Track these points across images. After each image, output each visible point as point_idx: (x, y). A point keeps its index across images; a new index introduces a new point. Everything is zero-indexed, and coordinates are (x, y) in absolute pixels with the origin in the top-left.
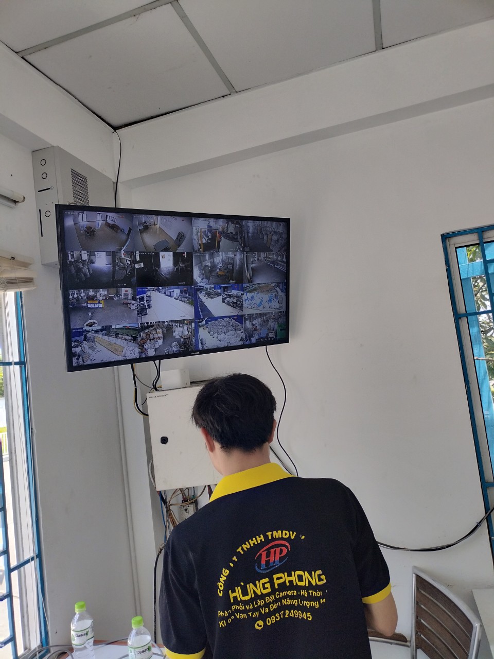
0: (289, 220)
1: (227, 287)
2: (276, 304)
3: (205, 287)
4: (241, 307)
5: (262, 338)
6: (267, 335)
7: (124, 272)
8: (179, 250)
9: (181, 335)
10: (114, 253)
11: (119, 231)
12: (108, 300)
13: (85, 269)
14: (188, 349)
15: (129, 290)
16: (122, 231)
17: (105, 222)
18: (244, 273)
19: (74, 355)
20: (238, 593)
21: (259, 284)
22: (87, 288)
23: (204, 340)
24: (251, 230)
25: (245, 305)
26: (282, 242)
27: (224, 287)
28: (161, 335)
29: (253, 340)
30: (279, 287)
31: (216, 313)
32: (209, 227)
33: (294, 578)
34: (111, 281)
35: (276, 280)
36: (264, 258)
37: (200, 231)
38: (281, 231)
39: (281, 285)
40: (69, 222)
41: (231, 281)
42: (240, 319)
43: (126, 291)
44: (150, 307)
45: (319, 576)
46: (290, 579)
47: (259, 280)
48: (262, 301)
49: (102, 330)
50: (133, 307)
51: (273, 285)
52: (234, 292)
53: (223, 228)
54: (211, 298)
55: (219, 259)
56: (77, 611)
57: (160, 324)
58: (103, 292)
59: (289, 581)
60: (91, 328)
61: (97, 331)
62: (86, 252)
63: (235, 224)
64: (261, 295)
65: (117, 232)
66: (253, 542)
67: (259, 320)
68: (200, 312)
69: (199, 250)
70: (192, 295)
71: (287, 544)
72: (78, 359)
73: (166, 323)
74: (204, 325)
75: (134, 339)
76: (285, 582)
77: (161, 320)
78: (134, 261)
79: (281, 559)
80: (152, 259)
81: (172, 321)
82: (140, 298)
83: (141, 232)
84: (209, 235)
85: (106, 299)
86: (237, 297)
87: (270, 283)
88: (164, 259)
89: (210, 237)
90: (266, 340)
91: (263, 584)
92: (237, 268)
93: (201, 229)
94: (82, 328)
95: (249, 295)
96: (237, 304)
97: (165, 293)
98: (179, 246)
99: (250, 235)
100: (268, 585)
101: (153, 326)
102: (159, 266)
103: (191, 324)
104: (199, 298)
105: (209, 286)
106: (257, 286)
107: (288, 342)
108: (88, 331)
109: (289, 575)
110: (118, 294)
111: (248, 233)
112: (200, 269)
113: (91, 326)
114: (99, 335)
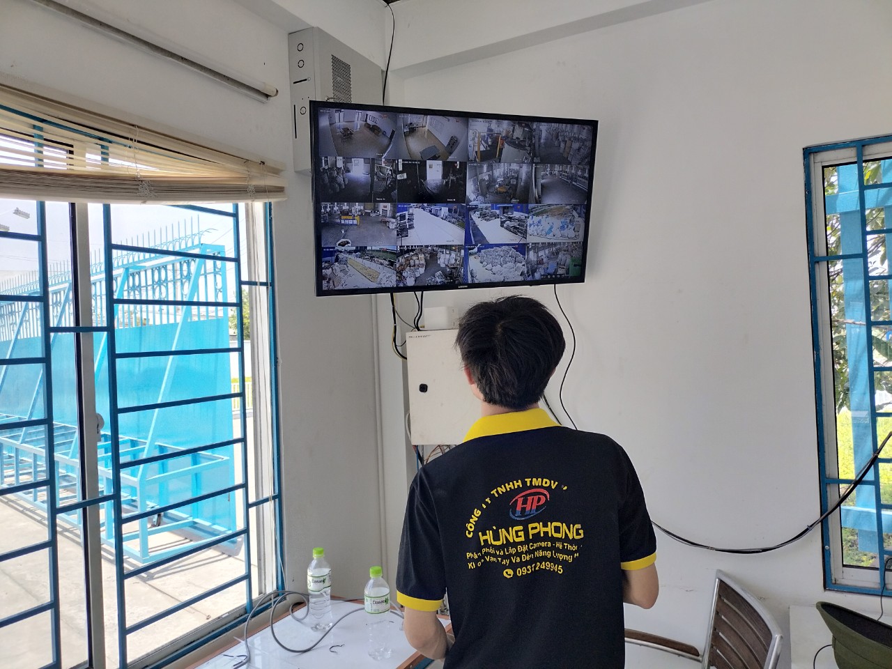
0: (597, 122)
1: (508, 207)
2: (570, 232)
3: (480, 206)
4: (524, 234)
5: (549, 274)
6: (556, 271)
7: (384, 183)
8: (451, 158)
9: (446, 263)
10: (373, 159)
11: (381, 134)
12: (364, 216)
13: (340, 179)
14: (454, 281)
15: (389, 205)
16: (384, 134)
17: (364, 123)
18: (530, 191)
19: (324, 278)
20: (489, 536)
21: (549, 205)
22: (341, 200)
23: (474, 271)
24: (544, 134)
25: (530, 230)
26: (585, 151)
27: (504, 208)
28: (423, 262)
29: (537, 276)
30: (576, 211)
31: (491, 240)
32: (490, 130)
33: (550, 529)
34: (368, 195)
35: (574, 201)
36: (559, 172)
37: (477, 135)
38: (584, 137)
39: (579, 208)
40: (324, 122)
41: (513, 200)
42: (522, 248)
43: (386, 207)
44: (411, 227)
45: (577, 530)
46: (545, 529)
47: (551, 200)
48: (551, 228)
49: (355, 251)
50: (392, 226)
51: (568, 207)
52: (516, 215)
53: (508, 132)
54: (487, 220)
55: (499, 171)
56: (315, 556)
57: (422, 249)
58: (358, 207)
59: (544, 532)
60: (343, 248)
61: (350, 252)
62: (341, 158)
63: (524, 127)
64: (551, 220)
65: (377, 134)
66: (509, 486)
67: (547, 251)
68: (472, 237)
69: (475, 160)
70: (463, 216)
71: (546, 492)
72: (328, 282)
73: (430, 248)
74: (476, 253)
75: (392, 264)
76: (539, 532)
77: (424, 244)
78: (396, 171)
79: (538, 508)
80: (416, 168)
81: (437, 246)
82: (400, 216)
83: (406, 135)
84: (489, 140)
85: (362, 214)
86: (519, 220)
87: (563, 205)
88: (431, 169)
89: (490, 143)
90: (554, 276)
91: (517, 532)
92: (522, 184)
93: (479, 133)
94: (334, 248)
95: (536, 219)
96: (520, 229)
97: (430, 211)
98: (451, 153)
99: (542, 141)
100: (521, 534)
101: (415, 250)
102: (425, 178)
103: (460, 251)
104: (472, 219)
105: (484, 205)
106: (547, 208)
107: (583, 281)
108: (341, 252)
109: (545, 525)
110: (375, 210)
111: (540, 139)
112: (475, 183)
113: (343, 246)
114: (352, 257)
